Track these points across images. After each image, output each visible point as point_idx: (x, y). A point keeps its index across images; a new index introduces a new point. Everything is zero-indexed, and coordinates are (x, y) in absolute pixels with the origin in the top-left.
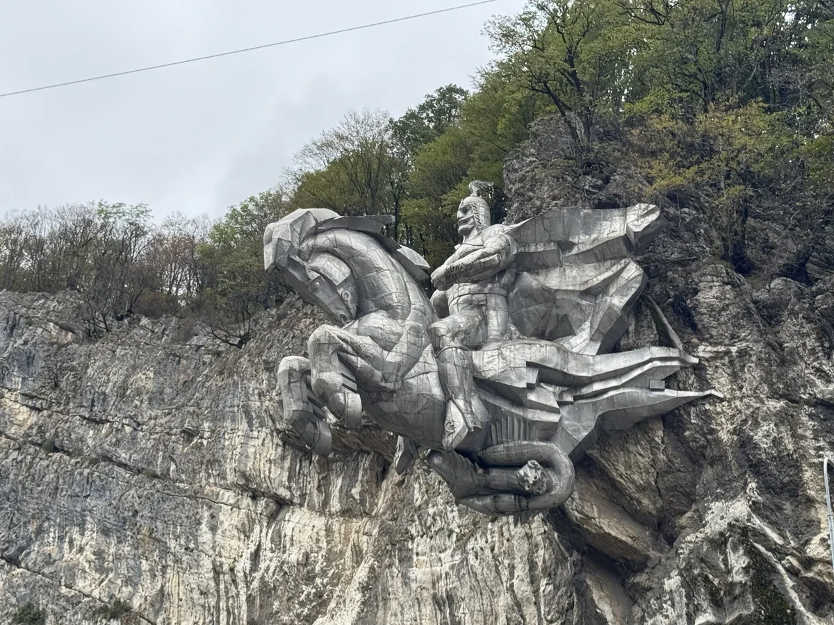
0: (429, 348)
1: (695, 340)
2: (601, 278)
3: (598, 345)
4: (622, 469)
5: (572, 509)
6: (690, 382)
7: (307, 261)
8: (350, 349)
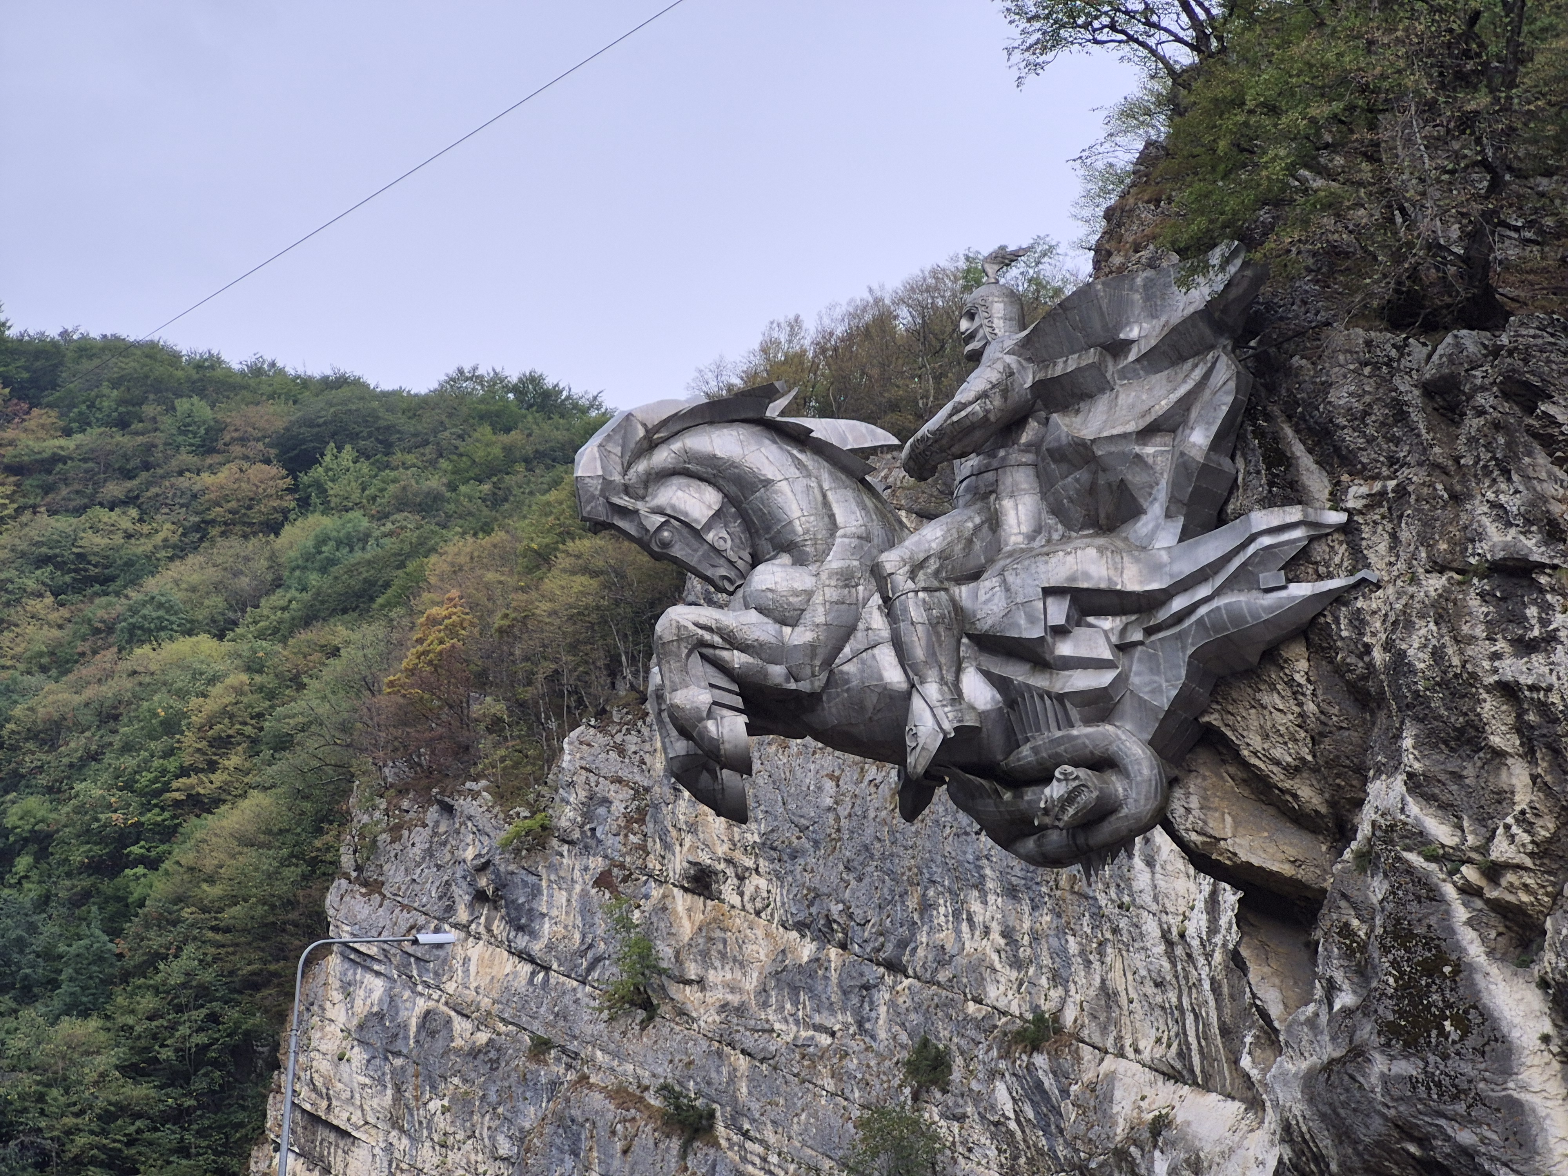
0: (877, 599)
1: (1345, 478)
2: (1174, 397)
3: (1180, 522)
4: (1256, 742)
5: (1187, 830)
6: (1337, 560)
7: (643, 498)
8: (717, 640)
